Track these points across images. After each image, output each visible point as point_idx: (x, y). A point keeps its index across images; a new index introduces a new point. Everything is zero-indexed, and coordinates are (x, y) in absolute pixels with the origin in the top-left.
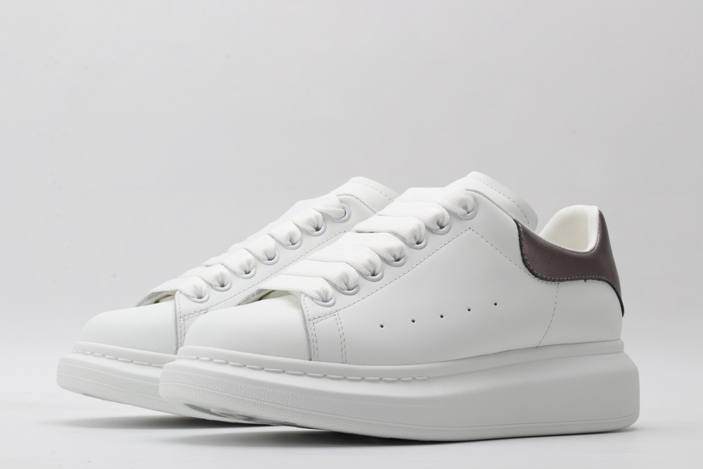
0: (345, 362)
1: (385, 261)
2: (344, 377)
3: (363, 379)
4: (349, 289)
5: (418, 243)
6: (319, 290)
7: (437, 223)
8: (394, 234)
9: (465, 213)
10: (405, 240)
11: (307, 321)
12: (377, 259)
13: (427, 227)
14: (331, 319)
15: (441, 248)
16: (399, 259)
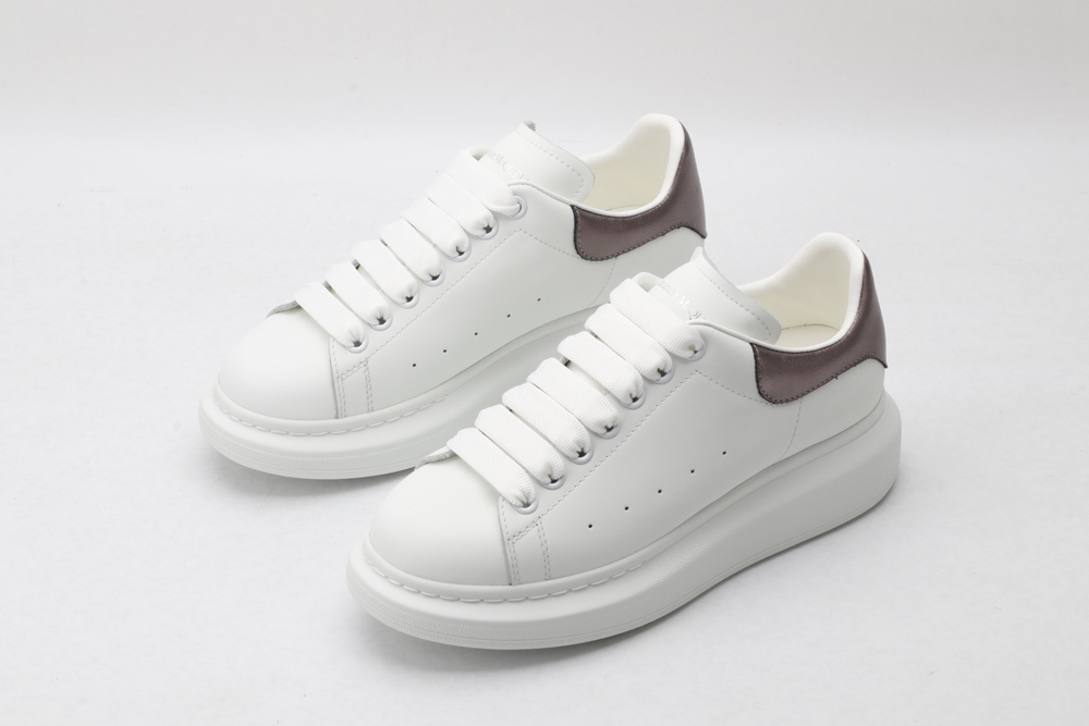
0: (550, 578)
1: (596, 434)
2: (550, 594)
3: (570, 590)
4: (554, 481)
5: (635, 400)
6: (520, 494)
7: (659, 371)
8: (607, 392)
9: (691, 353)
10: (618, 401)
11: (506, 541)
12: (586, 437)
13: (645, 378)
14: (533, 532)
15: (663, 401)
16: (612, 428)
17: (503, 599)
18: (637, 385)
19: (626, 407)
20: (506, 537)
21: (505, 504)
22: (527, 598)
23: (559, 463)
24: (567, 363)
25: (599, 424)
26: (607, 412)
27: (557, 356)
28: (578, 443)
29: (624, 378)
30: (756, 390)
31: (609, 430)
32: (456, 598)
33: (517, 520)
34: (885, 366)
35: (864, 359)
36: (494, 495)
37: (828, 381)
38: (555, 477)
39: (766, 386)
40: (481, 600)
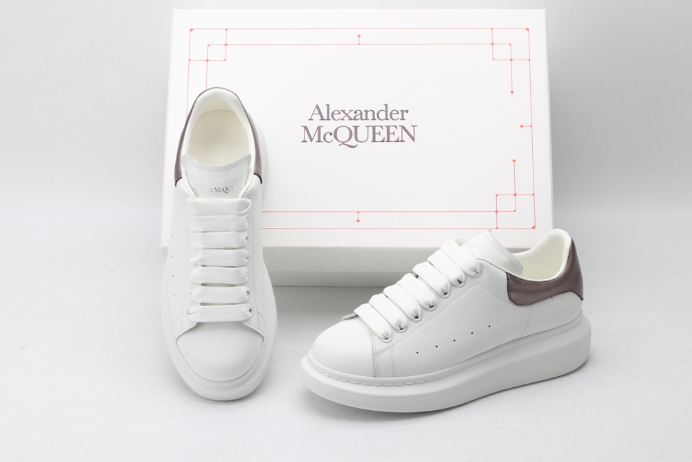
0: (395, 376)
1: (424, 308)
2: (394, 384)
3: (404, 384)
4: (401, 329)
5: (446, 294)
6: (383, 332)
7: (458, 281)
8: (432, 289)
9: (475, 273)
10: (437, 294)
11: (375, 354)
12: (419, 309)
13: (451, 284)
14: (388, 352)
15: (458, 295)
16: (432, 306)
17: (371, 384)
18: (446, 286)
19: (440, 297)
20: (375, 353)
21: (376, 337)
22: (382, 384)
23: (404, 321)
24: (417, 276)
25: (427, 303)
26: (430, 298)
27: (412, 273)
28: (415, 311)
29: (440, 283)
30: (507, 297)
31: (431, 307)
32: (348, 381)
33: (381, 345)
34: (582, 299)
35: (568, 291)
36: (372, 332)
37: (547, 298)
38: (402, 327)
39: (513, 295)
40: (359, 383)
